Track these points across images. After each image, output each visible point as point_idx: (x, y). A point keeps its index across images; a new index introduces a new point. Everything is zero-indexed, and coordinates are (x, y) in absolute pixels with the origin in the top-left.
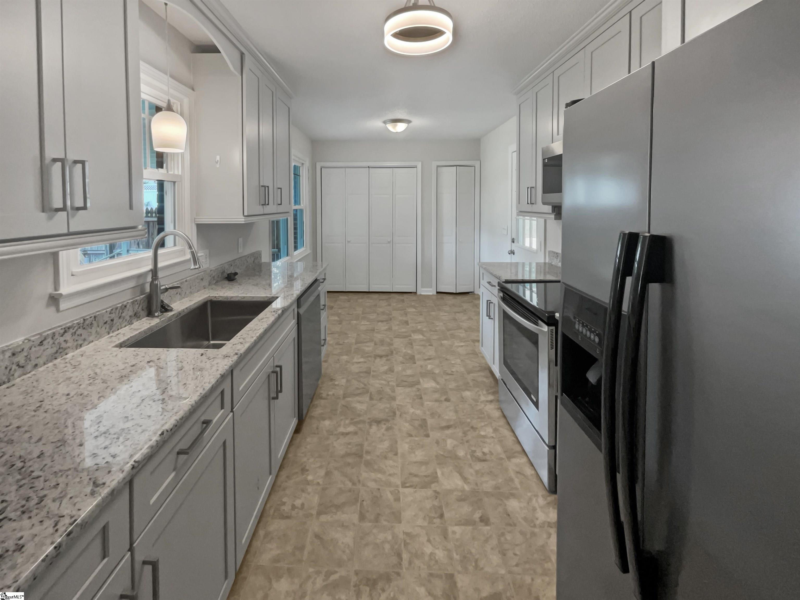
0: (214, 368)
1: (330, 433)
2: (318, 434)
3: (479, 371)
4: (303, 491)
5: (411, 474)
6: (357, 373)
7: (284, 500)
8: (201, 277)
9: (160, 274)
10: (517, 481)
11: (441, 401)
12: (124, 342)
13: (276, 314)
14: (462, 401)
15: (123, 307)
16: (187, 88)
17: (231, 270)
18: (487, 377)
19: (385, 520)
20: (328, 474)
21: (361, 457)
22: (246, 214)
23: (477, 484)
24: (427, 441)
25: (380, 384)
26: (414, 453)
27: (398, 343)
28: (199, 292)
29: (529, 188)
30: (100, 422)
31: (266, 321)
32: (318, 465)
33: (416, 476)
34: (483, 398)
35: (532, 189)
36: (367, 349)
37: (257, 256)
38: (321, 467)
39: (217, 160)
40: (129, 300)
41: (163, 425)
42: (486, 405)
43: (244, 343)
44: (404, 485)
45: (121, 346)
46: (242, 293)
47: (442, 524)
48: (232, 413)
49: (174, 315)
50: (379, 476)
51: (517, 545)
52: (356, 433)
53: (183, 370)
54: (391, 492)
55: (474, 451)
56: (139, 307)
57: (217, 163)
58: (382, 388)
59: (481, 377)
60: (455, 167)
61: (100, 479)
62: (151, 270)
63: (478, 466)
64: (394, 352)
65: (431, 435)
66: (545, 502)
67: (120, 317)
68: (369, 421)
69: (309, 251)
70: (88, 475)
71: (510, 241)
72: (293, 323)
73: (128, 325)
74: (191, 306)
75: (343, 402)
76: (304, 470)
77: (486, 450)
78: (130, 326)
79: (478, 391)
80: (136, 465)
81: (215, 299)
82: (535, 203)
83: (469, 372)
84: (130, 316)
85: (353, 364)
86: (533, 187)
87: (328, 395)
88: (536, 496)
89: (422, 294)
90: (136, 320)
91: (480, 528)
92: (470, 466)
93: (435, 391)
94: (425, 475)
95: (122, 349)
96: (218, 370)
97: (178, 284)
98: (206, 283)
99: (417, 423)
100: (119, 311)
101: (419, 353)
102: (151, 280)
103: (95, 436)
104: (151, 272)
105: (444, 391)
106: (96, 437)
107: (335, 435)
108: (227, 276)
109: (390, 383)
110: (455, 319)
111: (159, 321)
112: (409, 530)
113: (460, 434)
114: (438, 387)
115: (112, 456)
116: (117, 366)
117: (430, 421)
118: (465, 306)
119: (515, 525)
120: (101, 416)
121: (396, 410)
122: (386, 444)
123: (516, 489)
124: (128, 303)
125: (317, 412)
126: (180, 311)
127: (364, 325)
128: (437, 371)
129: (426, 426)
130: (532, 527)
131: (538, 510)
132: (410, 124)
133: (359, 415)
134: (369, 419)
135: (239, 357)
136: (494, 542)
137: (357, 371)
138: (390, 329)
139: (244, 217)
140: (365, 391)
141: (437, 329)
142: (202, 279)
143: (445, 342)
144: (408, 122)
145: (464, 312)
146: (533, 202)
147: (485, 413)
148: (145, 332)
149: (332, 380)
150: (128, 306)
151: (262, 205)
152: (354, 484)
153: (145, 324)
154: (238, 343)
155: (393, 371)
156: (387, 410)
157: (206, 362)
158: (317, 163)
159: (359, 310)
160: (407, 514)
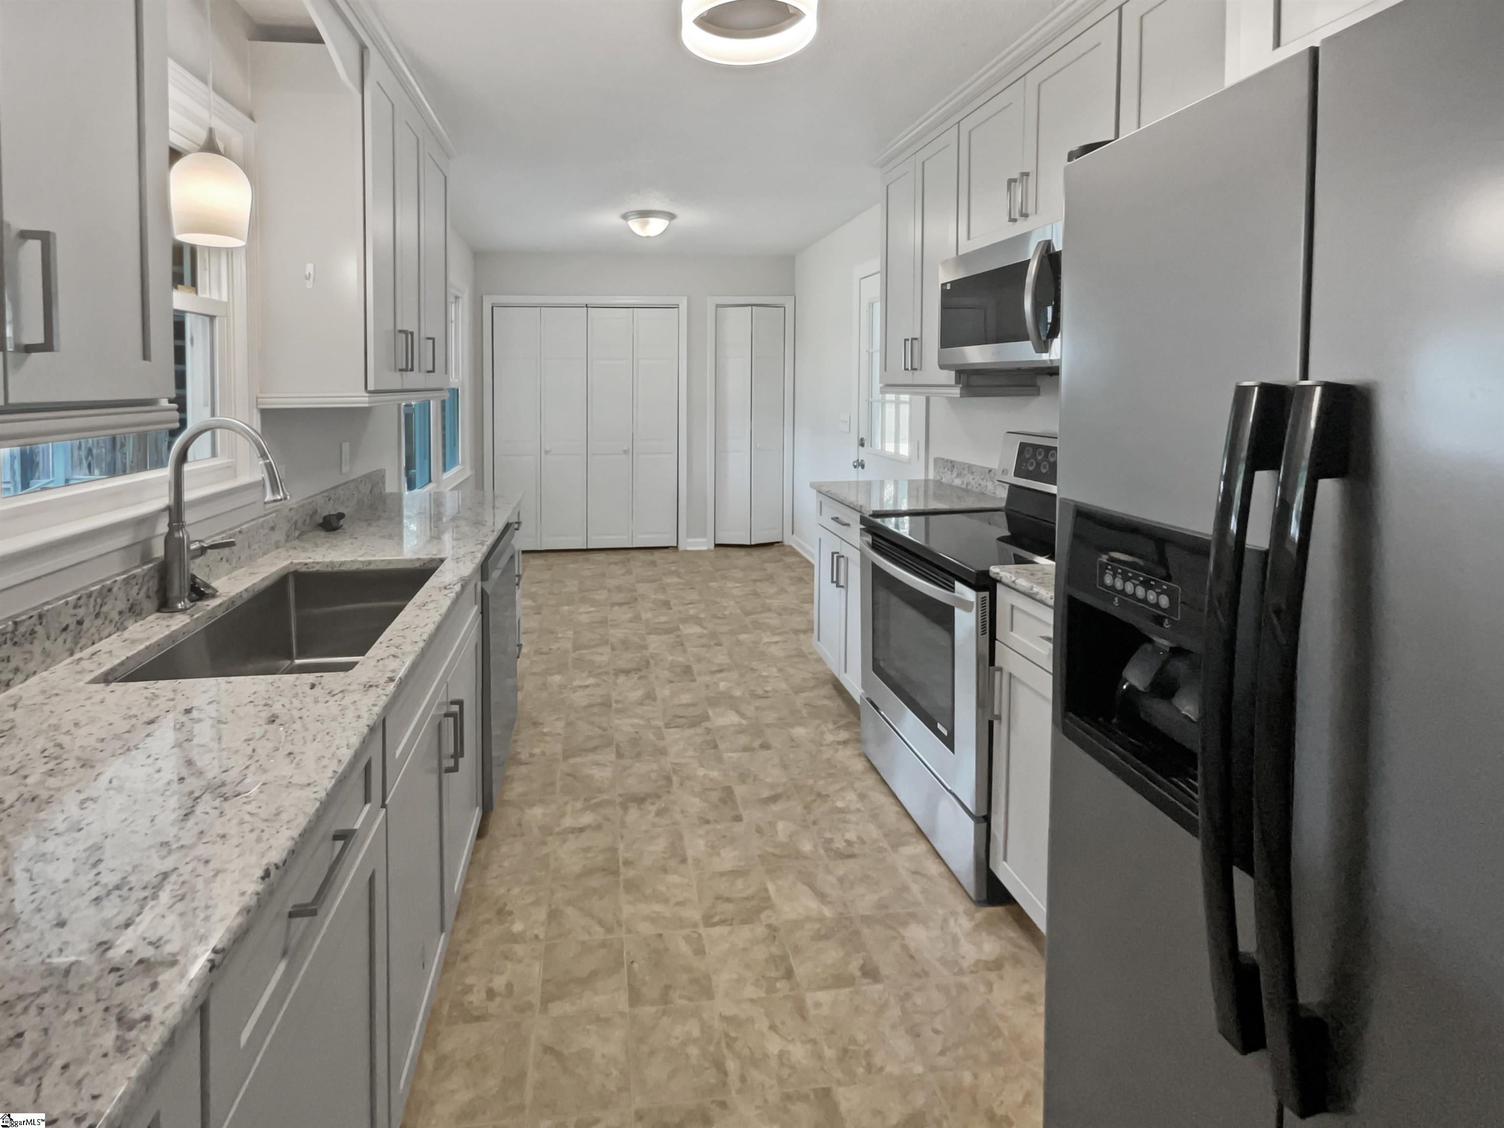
0: (350, 713)
1: (546, 830)
2: (522, 835)
3: (814, 687)
4: (506, 956)
5: (718, 898)
6: (587, 707)
7: (470, 980)
8: (272, 524)
9: (189, 517)
10: (915, 888)
11: (753, 750)
12: (113, 670)
13: (451, 593)
14: (793, 747)
15: (105, 591)
16: (240, 115)
17: (330, 509)
18: (829, 698)
19: (681, 997)
20: (554, 915)
21: (616, 873)
22: (371, 387)
23: (845, 905)
24: (738, 828)
25: (632, 725)
26: (719, 855)
27: (655, 643)
28: (266, 557)
29: (908, 340)
30: (100, 861)
31: (435, 608)
32: (530, 899)
33: (728, 900)
34: (829, 738)
35: (914, 341)
36: (598, 659)
37: (376, 479)
38: (537, 903)
39: (307, 273)
40: (118, 575)
41: (263, 855)
42: (837, 751)
43: (400, 655)
44: (708, 921)
45: (107, 678)
46: (363, 555)
47: (791, 989)
48: (384, 810)
49: (221, 604)
50: (658, 908)
51: (936, 1014)
52: (598, 827)
53: (277, 721)
54: (687, 939)
55: (830, 841)
56: (140, 589)
57: (307, 278)
58: (637, 732)
59: (823, 697)
60: (750, 307)
61: (134, 1006)
62: (168, 508)
63: (841, 868)
64: (652, 662)
65: (745, 817)
66: (973, 923)
67: (97, 615)
68: (620, 799)
69: (468, 473)
70: (98, 1000)
71: (856, 442)
72: (475, 609)
73: (114, 633)
74: (254, 584)
75: (564, 767)
76: (502, 913)
77: (851, 836)
78: (119, 633)
79: (819, 725)
80: (218, 958)
81: (304, 569)
82: (919, 367)
83: (798, 691)
84: (121, 613)
85: (574, 690)
86: (916, 339)
87: (532, 755)
88: (954, 913)
89: (689, 549)
90: (132, 621)
91: (864, 988)
92: (828, 871)
93: (741, 731)
94: (746, 896)
95: (113, 686)
96: (359, 717)
97: (223, 539)
98: (278, 536)
99: (714, 796)
100: (96, 601)
101: (699, 660)
102: (166, 530)
103: (94, 896)
104: (167, 513)
105: (755, 729)
106: (97, 899)
107: (559, 834)
108: (321, 521)
109: (653, 723)
110: (756, 594)
111: (189, 620)
112: (730, 1010)
113: (799, 809)
114: (744, 722)
115: (150, 943)
116: (111, 724)
117: (740, 791)
118: (770, 568)
119: (926, 974)
120: (97, 847)
121: (672, 773)
122: (661, 845)
123: (916, 904)
124: (116, 581)
125: (515, 790)
126: (233, 597)
127: (585, 614)
128: (738, 693)
129: (734, 801)
130: (955, 974)
131: (963, 941)
132: (674, 222)
133: (600, 791)
134: (621, 795)
135: (398, 686)
136: (894, 1013)
137: (584, 702)
138: (637, 618)
139: (367, 395)
140: (607, 742)
141: (727, 613)
142: (273, 529)
143: (743, 637)
144: (671, 216)
145: (770, 578)
146: (914, 367)
147: (838, 766)
148: (158, 644)
149: (536, 724)
150: (115, 589)
151: (401, 370)
152: (609, 930)
153: (157, 628)
154: (388, 657)
155: (655, 699)
156: (654, 776)
157: (327, 702)
158: (485, 298)
159: (572, 586)
160: (722, 980)
